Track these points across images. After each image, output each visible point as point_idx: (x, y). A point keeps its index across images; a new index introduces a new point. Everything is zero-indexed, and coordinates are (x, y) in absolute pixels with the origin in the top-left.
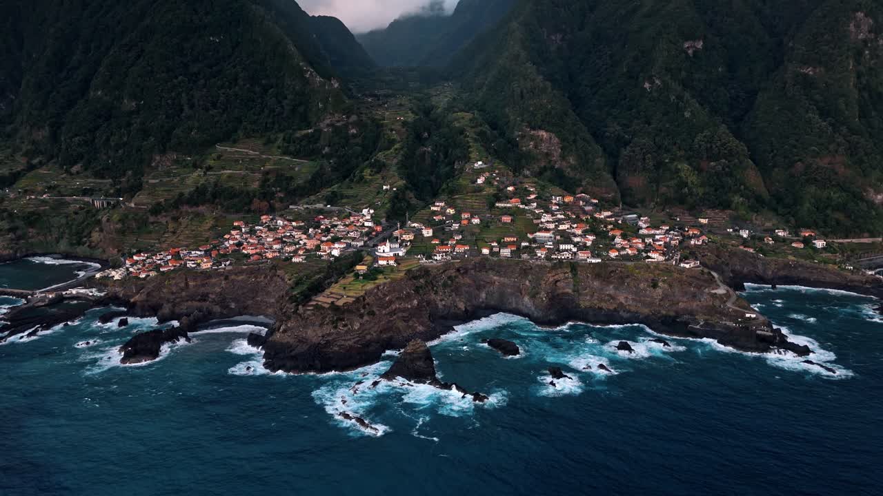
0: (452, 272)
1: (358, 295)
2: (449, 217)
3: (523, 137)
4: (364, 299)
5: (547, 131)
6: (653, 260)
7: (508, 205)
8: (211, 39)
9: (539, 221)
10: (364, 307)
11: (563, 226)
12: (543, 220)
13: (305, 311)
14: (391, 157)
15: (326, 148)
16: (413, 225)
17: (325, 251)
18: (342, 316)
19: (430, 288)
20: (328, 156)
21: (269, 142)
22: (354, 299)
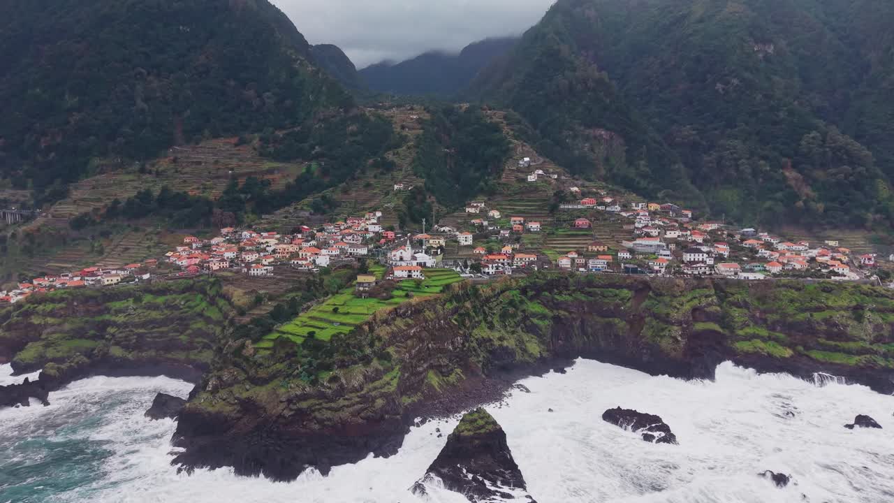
0: (514, 294)
1: (358, 323)
2: (493, 221)
3: (575, 137)
4: (372, 330)
5: (607, 129)
6: (843, 278)
7: (580, 207)
8: (181, 28)
9: (632, 227)
10: (371, 345)
11: (673, 232)
12: (637, 225)
13: (256, 350)
14: (403, 157)
15: (317, 147)
16: (442, 229)
17: (306, 259)
18: (328, 360)
19: (481, 318)
20: (317, 157)
21: (242, 142)
22: (352, 328)
